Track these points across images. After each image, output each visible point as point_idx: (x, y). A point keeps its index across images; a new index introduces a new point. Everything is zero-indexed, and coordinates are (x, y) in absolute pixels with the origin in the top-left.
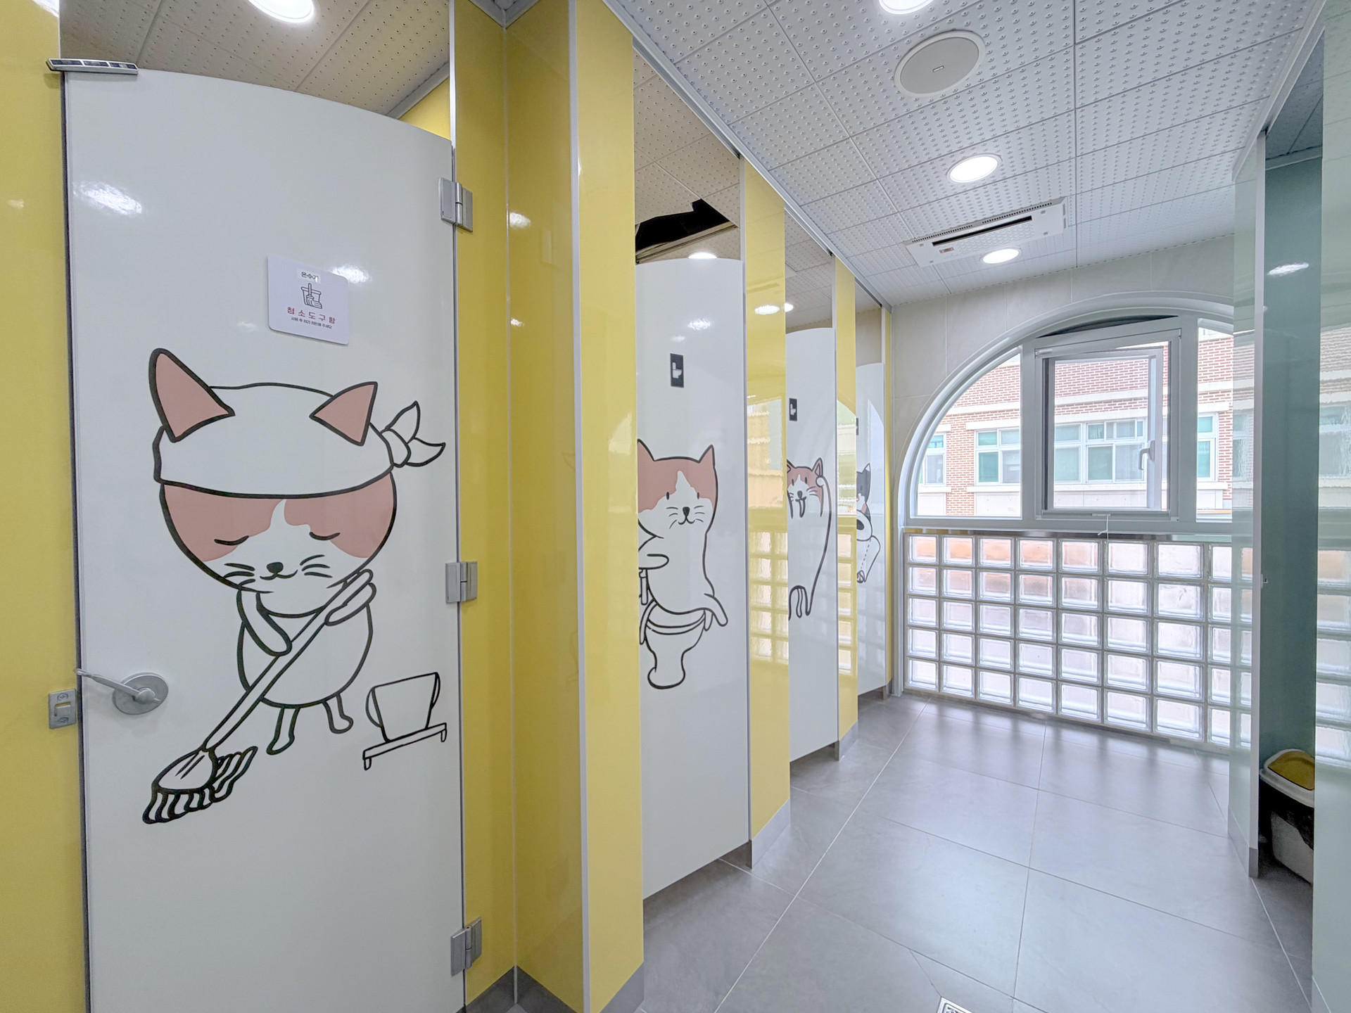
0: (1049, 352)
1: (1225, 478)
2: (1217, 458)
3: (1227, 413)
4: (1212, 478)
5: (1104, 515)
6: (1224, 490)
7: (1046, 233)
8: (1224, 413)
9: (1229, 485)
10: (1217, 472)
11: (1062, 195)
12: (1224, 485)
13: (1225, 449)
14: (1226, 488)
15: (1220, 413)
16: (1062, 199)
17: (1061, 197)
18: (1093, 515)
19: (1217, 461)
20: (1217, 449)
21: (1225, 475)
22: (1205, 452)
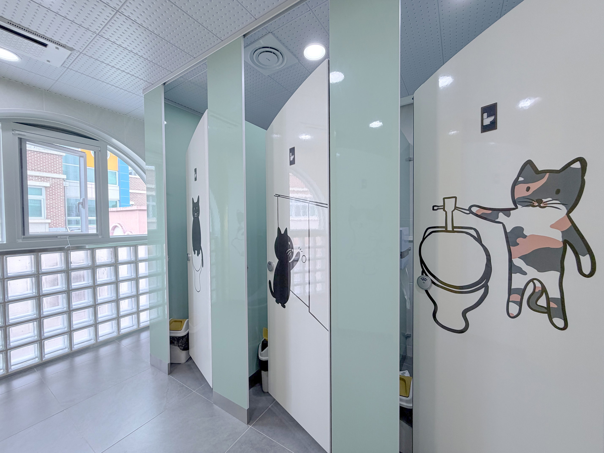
0: (24, 135)
1: (49, 217)
2: (45, 208)
3: (49, 188)
4: (43, 217)
5: (65, 237)
6: (49, 223)
7: (48, 61)
8: (47, 187)
9: (51, 221)
10: (45, 215)
11: (74, 48)
12: (49, 221)
13: (49, 204)
14: (50, 222)
15: (45, 187)
16: (71, 49)
17: (72, 48)
18: (58, 237)
19: (45, 209)
20: (45, 204)
21: (49, 216)
22: (39, 205)
